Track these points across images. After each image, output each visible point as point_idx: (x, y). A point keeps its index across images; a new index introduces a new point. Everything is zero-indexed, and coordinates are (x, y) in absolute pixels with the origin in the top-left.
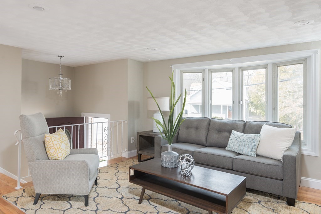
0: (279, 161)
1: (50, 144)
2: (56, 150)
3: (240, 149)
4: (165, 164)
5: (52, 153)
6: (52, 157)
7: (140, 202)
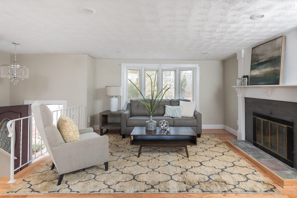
0: (192, 117)
1: (70, 128)
2: (75, 132)
3: (173, 115)
4: (151, 128)
5: (72, 136)
6: (70, 139)
7: (139, 157)
